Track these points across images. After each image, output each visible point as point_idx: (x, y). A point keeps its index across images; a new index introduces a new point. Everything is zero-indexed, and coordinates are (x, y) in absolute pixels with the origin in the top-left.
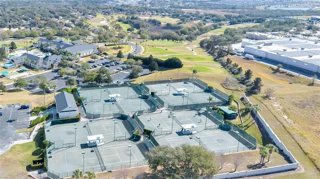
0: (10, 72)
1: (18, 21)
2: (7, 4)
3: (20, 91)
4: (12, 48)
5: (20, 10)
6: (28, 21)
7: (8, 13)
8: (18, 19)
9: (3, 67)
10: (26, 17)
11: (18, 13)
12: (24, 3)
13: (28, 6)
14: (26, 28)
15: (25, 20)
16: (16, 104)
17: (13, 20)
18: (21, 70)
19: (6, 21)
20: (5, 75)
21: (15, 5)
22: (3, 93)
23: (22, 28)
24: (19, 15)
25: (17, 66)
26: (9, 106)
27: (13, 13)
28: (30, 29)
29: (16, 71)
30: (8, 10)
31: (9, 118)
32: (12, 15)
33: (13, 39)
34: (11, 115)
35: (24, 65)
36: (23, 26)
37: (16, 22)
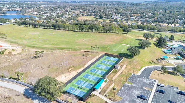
0: (168, 57)
1: (175, 19)
2: (167, 8)
3: (177, 75)
4: (171, 39)
5: (176, 12)
6: (182, 21)
7: (168, 14)
8: (175, 18)
9: (164, 52)
10: (180, 17)
11: (175, 14)
12: (179, 8)
13: (182, 10)
14: (180, 25)
15: (180, 19)
16: (175, 87)
17: (171, 19)
18: (177, 57)
19: (166, 19)
20: (165, 58)
21: (173, 8)
22: (164, 73)
23: (177, 25)
24: (176, 16)
25: (174, 53)
26: (170, 87)
27: (171, 14)
28: (183, 26)
29: (173, 57)
30: (168, 12)
31: (169, 98)
32: (171, 15)
33: (170, 31)
34: (171, 96)
35: (180, 54)
36: (177, 23)
37: (173, 20)
